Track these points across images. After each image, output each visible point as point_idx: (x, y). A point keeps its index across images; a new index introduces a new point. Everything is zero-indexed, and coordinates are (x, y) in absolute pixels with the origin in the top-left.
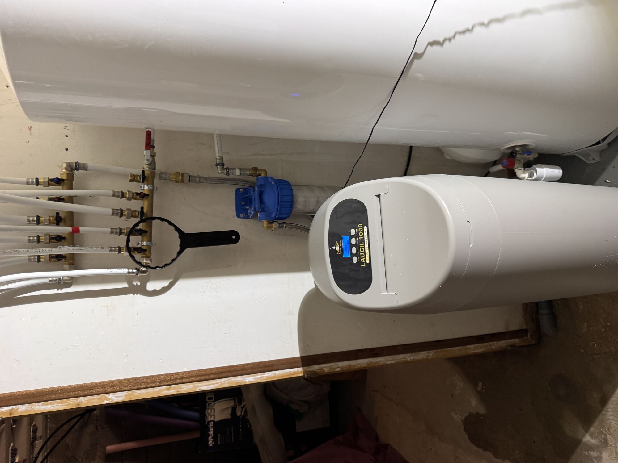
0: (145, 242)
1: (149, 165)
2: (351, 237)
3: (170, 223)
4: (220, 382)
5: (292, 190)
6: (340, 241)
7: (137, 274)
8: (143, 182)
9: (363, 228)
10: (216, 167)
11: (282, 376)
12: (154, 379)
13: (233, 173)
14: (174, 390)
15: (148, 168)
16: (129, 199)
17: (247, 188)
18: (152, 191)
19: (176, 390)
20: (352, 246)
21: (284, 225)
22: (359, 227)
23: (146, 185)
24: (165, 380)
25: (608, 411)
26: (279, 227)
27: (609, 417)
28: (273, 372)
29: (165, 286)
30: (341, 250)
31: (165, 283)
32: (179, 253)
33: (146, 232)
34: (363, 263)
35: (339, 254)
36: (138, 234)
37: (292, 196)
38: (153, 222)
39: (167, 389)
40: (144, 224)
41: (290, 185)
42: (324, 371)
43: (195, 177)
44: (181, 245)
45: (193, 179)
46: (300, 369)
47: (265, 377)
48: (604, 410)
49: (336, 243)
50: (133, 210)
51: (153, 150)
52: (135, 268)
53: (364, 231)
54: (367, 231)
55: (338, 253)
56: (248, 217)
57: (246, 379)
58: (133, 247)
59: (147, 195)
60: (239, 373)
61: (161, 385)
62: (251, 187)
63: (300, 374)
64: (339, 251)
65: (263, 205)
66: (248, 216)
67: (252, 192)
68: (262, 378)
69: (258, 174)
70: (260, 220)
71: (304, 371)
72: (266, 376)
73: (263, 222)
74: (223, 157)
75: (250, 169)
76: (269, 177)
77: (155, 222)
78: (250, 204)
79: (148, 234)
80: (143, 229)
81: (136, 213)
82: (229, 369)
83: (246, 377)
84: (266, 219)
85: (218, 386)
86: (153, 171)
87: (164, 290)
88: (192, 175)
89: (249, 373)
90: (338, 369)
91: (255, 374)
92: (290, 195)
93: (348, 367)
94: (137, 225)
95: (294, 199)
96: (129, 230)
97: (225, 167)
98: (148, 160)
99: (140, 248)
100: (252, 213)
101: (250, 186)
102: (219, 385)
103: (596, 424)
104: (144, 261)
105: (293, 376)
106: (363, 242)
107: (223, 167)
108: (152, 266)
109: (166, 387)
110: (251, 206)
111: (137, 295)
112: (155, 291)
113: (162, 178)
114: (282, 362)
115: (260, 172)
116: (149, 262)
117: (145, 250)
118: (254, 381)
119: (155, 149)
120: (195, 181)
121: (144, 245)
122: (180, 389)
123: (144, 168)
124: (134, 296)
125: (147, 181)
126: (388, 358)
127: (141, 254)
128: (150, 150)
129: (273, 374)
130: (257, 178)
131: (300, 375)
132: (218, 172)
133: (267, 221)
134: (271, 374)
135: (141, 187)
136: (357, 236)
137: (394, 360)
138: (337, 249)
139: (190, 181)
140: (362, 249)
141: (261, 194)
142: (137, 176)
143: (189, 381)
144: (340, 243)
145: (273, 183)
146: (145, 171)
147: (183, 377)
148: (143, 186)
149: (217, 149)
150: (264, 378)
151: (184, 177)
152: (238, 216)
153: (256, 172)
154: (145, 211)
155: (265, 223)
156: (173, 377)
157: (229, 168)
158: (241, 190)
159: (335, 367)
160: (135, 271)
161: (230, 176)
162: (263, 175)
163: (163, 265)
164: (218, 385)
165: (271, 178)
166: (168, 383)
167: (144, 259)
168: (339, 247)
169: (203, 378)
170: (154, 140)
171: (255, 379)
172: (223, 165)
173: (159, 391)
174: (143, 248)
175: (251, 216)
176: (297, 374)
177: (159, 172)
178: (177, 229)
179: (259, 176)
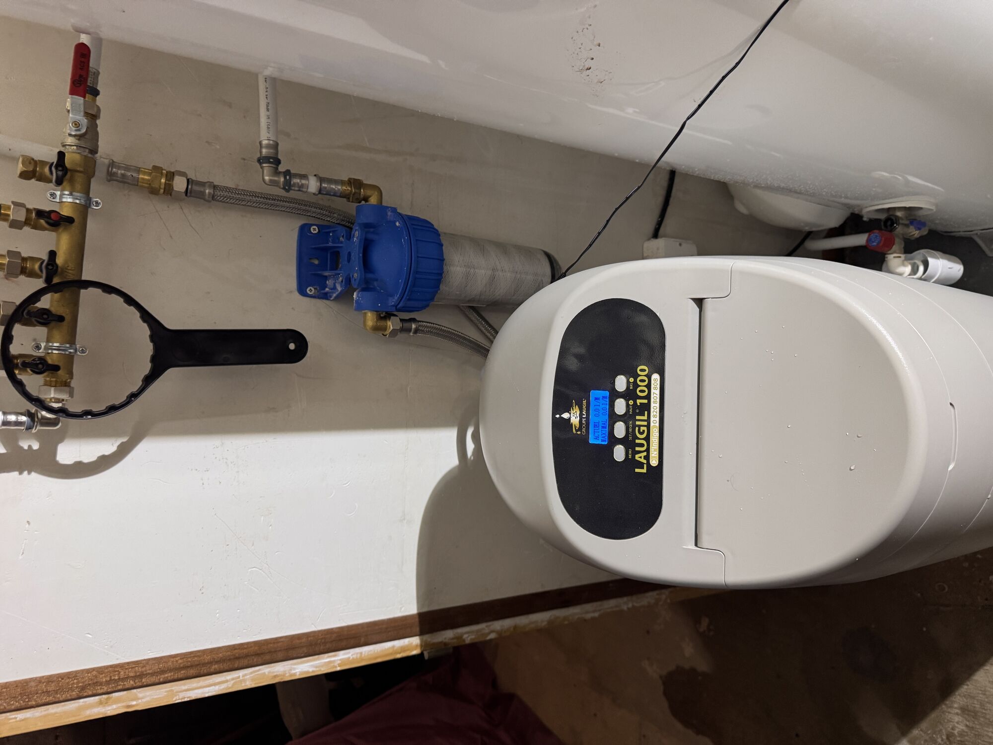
0: (55, 344)
1: (79, 140)
2: (615, 395)
3: (130, 300)
4: (233, 679)
5: (442, 245)
6: (584, 402)
7: (29, 428)
8: (59, 182)
9: (649, 376)
10: (258, 164)
11: (376, 658)
12: (68, 683)
13: (302, 185)
14: (119, 705)
15: (75, 147)
16: (15, 225)
17: (329, 227)
18: (84, 209)
19: (124, 704)
20: (614, 418)
21: (414, 326)
22: (639, 373)
23: (67, 193)
24: (96, 684)
25: (951, 707)
26: (402, 330)
27: (952, 718)
28: (358, 650)
29: (107, 454)
30: (585, 424)
31: (108, 447)
32: (149, 380)
33: (61, 319)
34: (641, 465)
35: (579, 433)
36: (35, 323)
37: (442, 260)
38: (83, 292)
39: (101, 703)
40: (57, 296)
41: (436, 233)
42: (464, 640)
43: (203, 184)
44: (153, 359)
45: (196, 188)
46: (415, 641)
47: (339, 662)
48: (946, 705)
49: (574, 404)
50: (24, 255)
51: (95, 101)
52: (23, 411)
53: (652, 386)
54: (658, 386)
55: (577, 431)
56: (325, 296)
57: (295, 669)
58: (21, 356)
59: (70, 220)
60: (280, 655)
61: (85, 694)
62: (339, 224)
63: (416, 649)
64: (578, 426)
65: (370, 276)
66: (326, 294)
67: (341, 239)
68: (332, 665)
69: (362, 196)
70: (359, 308)
71: (423, 644)
72: (340, 660)
73: (365, 313)
74: (279, 142)
75: (342, 183)
76: (387, 207)
77: (86, 294)
78: (335, 267)
79: (65, 323)
80: (53, 310)
81: (33, 265)
82: (256, 648)
83: (295, 664)
84: (374, 309)
85: (230, 688)
86: (90, 155)
87: (104, 463)
88: (194, 179)
89: (303, 655)
90: (492, 636)
91: (316, 657)
92: (436, 259)
93: (512, 629)
94: (36, 296)
95: (445, 268)
96: (10, 311)
97: (282, 168)
98: (77, 124)
99: (42, 360)
100: (339, 289)
101: (338, 222)
102: (230, 686)
103: (924, 725)
104: (51, 395)
105: (399, 656)
106: (646, 412)
107: (277, 169)
108: (72, 409)
109: (97, 698)
110: (336, 272)
111: (29, 473)
112: (79, 464)
113: (115, 178)
114: (377, 628)
115: (369, 192)
116: (64, 396)
117: (55, 368)
118: (313, 671)
119: (98, 98)
120: (201, 196)
121: (55, 352)
122: (133, 700)
123: (64, 146)
124: (20, 476)
125: (72, 181)
126: (588, 607)
127: (45, 374)
128: (84, 97)
129: (357, 653)
130: (357, 207)
131: (415, 652)
132: (264, 180)
133: (375, 313)
134: (352, 655)
135: (53, 195)
136: (629, 394)
137: (600, 610)
138: (575, 421)
139: (188, 194)
140: (642, 429)
141: (367, 247)
142: (43, 163)
143: (157, 681)
144: (584, 407)
145: (397, 224)
146: (66, 154)
147: (142, 672)
148: (58, 193)
149: (263, 121)
150: (336, 664)
151: (174, 182)
152: (302, 291)
153: (357, 191)
154: (60, 261)
155: (370, 318)
156: (119, 674)
157: (292, 172)
158: (314, 229)
159: (487, 631)
160: (24, 419)
161: (291, 191)
162: (373, 200)
163: (102, 407)
164: (230, 684)
165: (394, 210)
166: (105, 689)
167: (53, 389)
168: (581, 418)
169: (192, 672)
170: (97, 74)
171: (316, 667)
172: (278, 162)
173: (80, 709)
174: (50, 362)
175: (334, 295)
176: (408, 650)
177: (107, 161)
178: (146, 316)
179: (363, 202)
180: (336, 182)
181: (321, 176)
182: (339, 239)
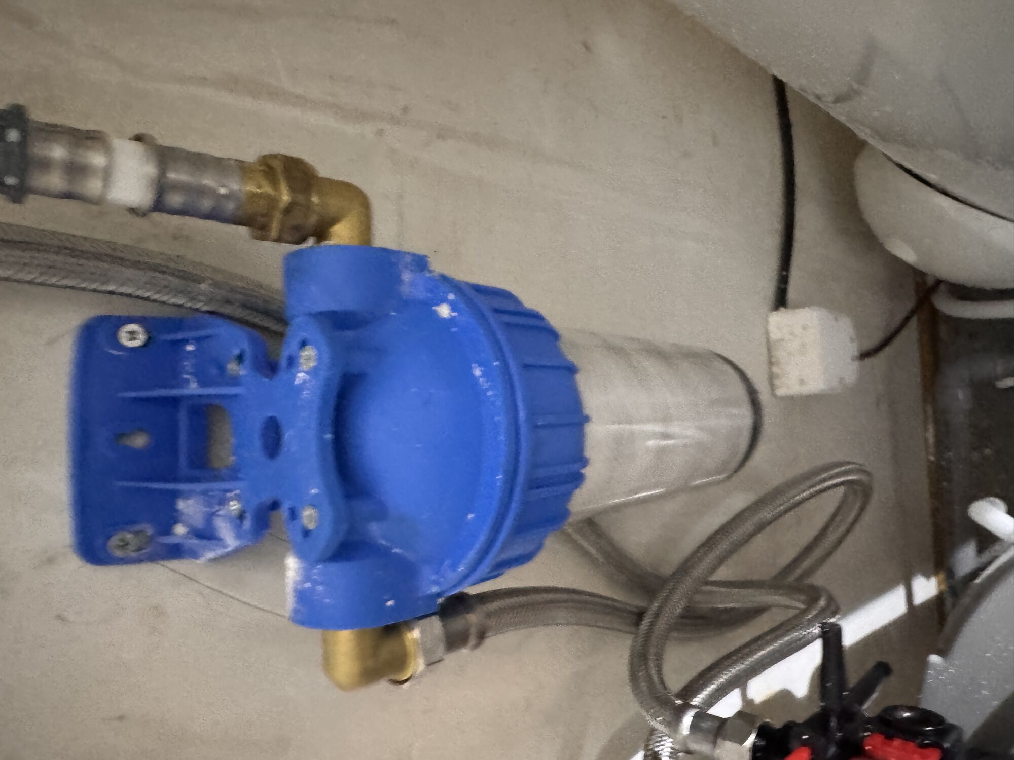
17: (179, 325)
62: (217, 315)
67: (234, 368)
69: (314, 218)
115: (335, 207)
130: (288, 257)
145: (445, 311)
153: (301, 198)
158: (132, 335)
162: (344, 234)
165: (424, 264)
179: (311, 242)
180: (218, 164)
181: (161, 142)
182: (222, 368)
